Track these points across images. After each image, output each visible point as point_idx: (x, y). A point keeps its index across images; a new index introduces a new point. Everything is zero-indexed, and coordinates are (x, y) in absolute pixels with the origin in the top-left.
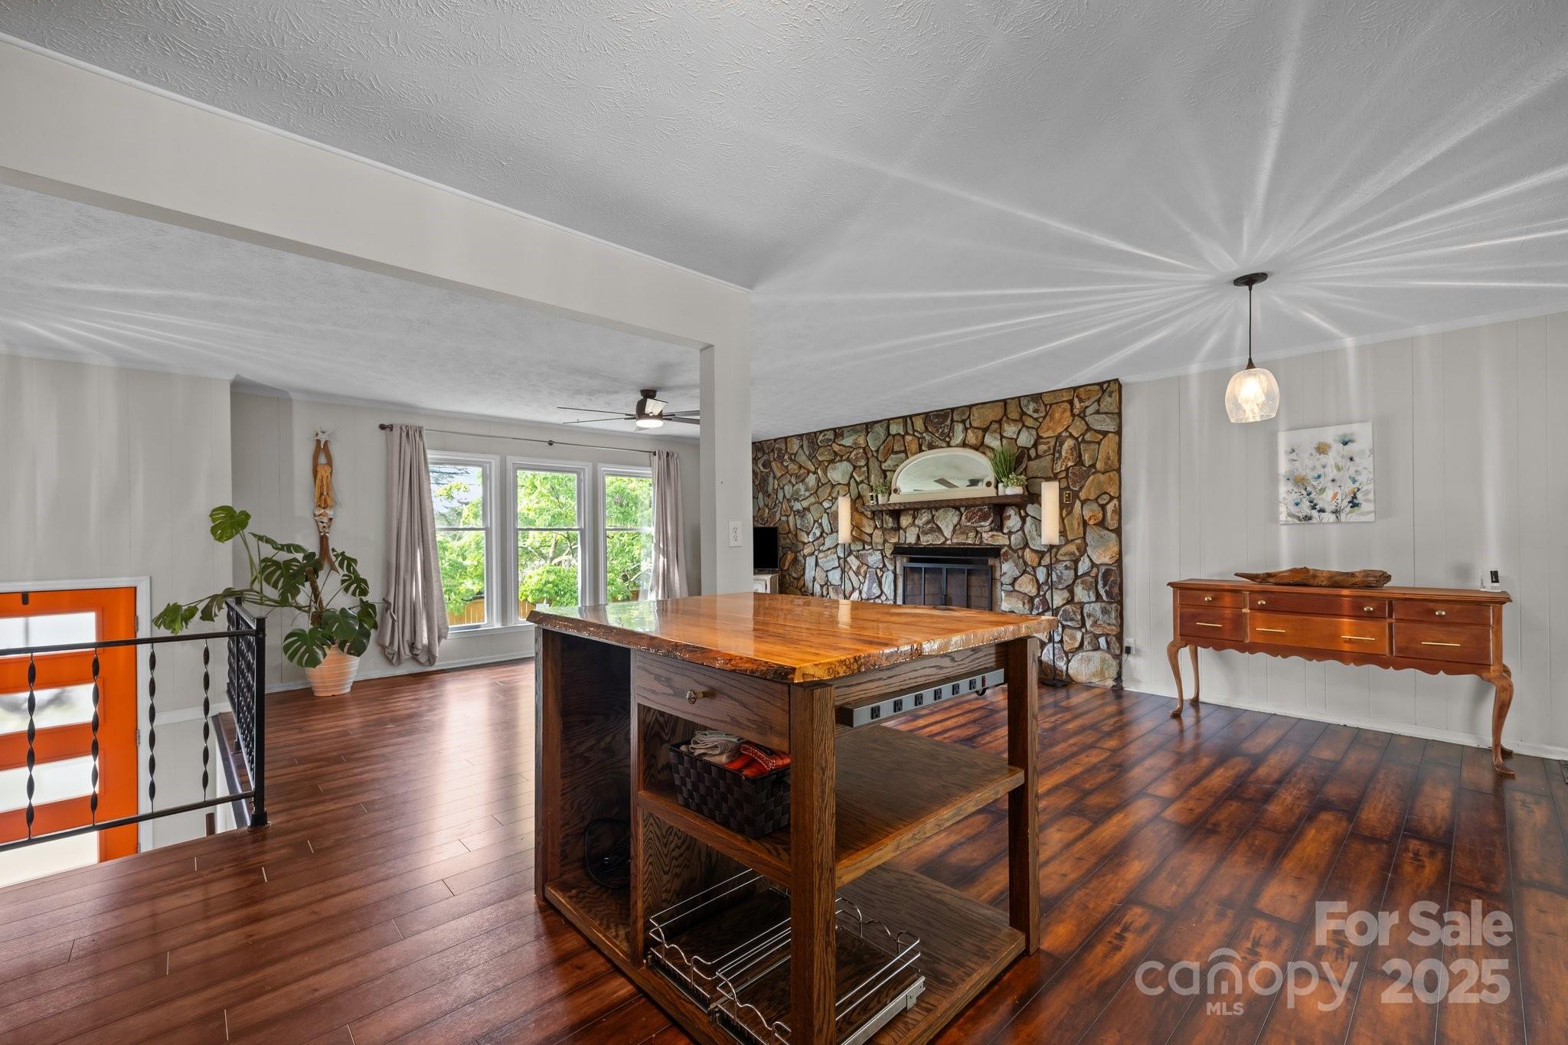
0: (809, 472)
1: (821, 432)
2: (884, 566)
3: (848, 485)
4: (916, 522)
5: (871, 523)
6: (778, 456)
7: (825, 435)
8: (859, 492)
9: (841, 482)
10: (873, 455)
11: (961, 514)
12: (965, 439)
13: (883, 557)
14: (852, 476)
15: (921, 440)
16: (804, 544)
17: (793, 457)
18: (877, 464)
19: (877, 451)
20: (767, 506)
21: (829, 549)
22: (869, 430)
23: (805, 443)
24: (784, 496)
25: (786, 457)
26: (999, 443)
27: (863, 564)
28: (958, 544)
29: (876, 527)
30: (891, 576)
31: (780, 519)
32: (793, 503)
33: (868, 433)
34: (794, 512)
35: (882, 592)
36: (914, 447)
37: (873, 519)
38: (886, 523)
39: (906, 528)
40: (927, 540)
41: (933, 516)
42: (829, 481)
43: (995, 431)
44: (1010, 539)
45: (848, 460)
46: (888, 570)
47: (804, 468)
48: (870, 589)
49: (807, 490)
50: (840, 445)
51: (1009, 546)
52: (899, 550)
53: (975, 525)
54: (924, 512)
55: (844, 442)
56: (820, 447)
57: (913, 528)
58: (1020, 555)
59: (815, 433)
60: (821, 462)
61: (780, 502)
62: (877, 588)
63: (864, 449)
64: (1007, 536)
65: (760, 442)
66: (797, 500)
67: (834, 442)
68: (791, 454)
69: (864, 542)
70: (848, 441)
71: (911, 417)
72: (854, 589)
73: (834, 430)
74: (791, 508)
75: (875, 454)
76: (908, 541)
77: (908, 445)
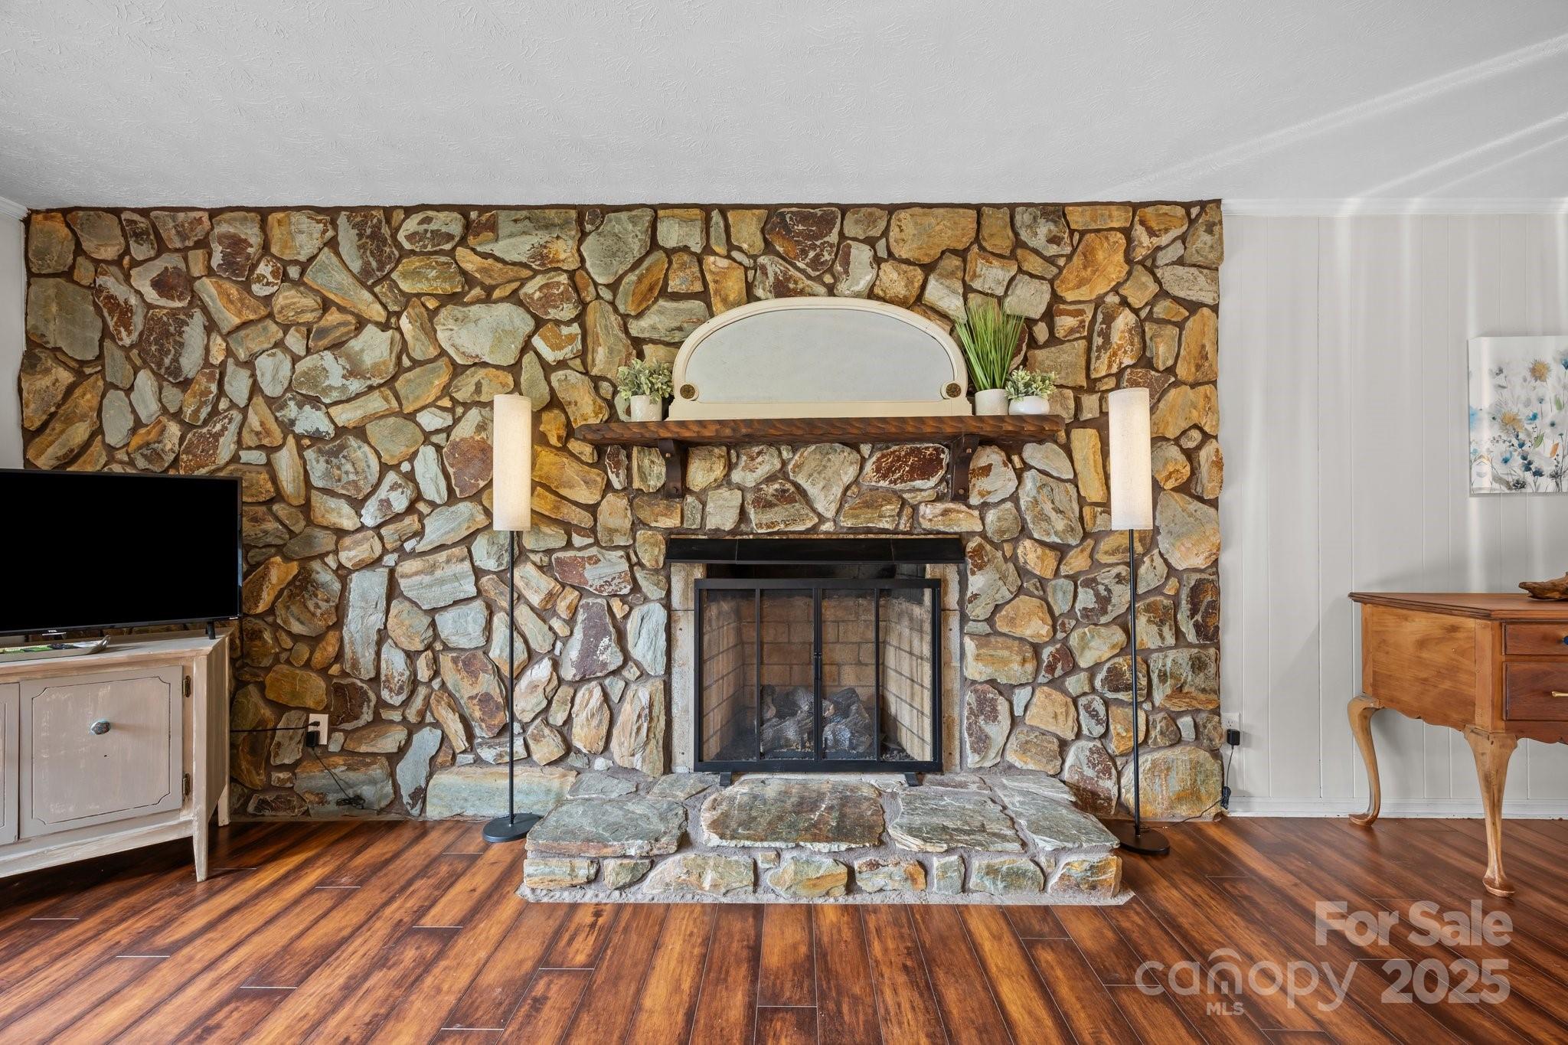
0: (361, 323)
1: (409, 211)
2: (636, 588)
3: (515, 369)
4: (737, 476)
5: (594, 474)
6: (229, 263)
7: (427, 220)
8: (552, 389)
9: (487, 359)
10: (598, 297)
11: (863, 460)
12: (874, 285)
13: (631, 566)
14: (527, 347)
15: (751, 273)
16: (340, 533)
17: (294, 272)
18: (614, 320)
19: (614, 287)
20: (177, 416)
21: (441, 547)
22: (588, 227)
23: (347, 237)
24: (255, 389)
25: (264, 269)
26: (960, 302)
27: (563, 586)
28: (852, 530)
29: (609, 487)
30: (659, 614)
31: (235, 459)
32: (291, 410)
33: (584, 235)
34: (298, 438)
35: (627, 658)
36: (734, 285)
37: (598, 464)
38: (643, 478)
39: (705, 490)
40: (762, 523)
41: (784, 464)
42: (443, 353)
43: (951, 274)
44: (982, 519)
45: (514, 298)
46: (646, 600)
47: (342, 309)
48: (588, 651)
49: (353, 373)
50: (485, 256)
51: (983, 535)
52: (680, 548)
53: (899, 486)
54: (759, 453)
55: (499, 249)
56: (405, 254)
57: (724, 492)
58: (1008, 555)
59: (388, 211)
60: (408, 299)
61: (233, 405)
62: (615, 648)
63: (571, 274)
64: (976, 513)
65: (144, 212)
66: (315, 402)
67: (463, 241)
68: (286, 264)
69: (568, 528)
70: (515, 247)
71: (723, 209)
72: (532, 656)
73: (463, 210)
74: (287, 427)
75: (607, 295)
76: (711, 524)
77: (716, 282)
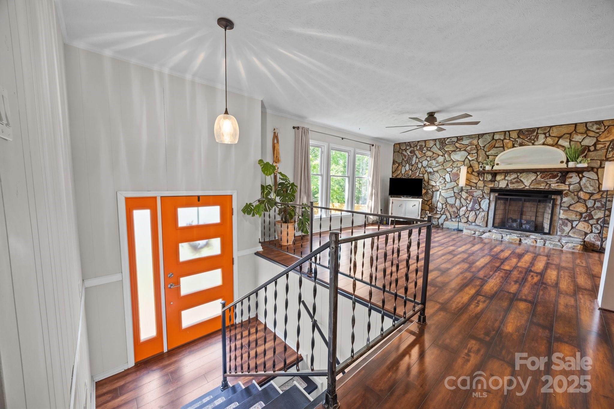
0: (439, 155)
1: (448, 138)
2: (483, 196)
3: (464, 161)
4: (507, 178)
5: (477, 178)
6: (420, 148)
7: (451, 139)
8: (470, 164)
9: (459, 160)
10: (481, 149)
11: (538, 175)
12: (545, 142)
13: (483, 193)
14: (467, 157)
15: (514, 142)
16: (433, 186)
17: (429, 149)
18: (484, 152)
19: (484, 147)
20: (411, 170)
21: (449, 189)
22: (480, 137)
23: (438, 143)
24: (422, 166)
25: (425, 149)
26: (568, 143)
27: (469, 195)
28: (532, 188)
29: (480, 180)
30: (487, 201)
31: (419, 175)
32: (427, 169)
33: (479, 139)
34: (428, 172)
35: (480, 208)
36: (510, 144)
37: (478, 176)
38: (487, 178)
39: (499, 181)
40: (511, 187)
41: (518, 176)
42: (452, 159)
43: (567, 138)
44: (569, 187)
45: (465, 150)
46: (485, 198)
47: (436, 154)
48: (473, 206)
49: (437, 163)
50: (460, 144)
51: (569, 190)
52: (493, 190)
53: (546, 180)
54: (512, 174)
55: (463, 142)
56: (446, 145)
57: (504, 181)
58: (576, 194)
59: (444, 139)
60: (446, 151)
61: (419, 168)
62: (478, 206)
63: (476, 146)
64: (568, 186)
65: (409, 142)
66: (431, 167)
67: (457, 142)
68: (428, 148)
69: (471, 186)
70: (466, 142)
71: (509, 131)
72: (463, 206)
73: (457, 137)
74: (426, 171)
75: (482, 148)
76: (500, 186)
77: (506, 144)
